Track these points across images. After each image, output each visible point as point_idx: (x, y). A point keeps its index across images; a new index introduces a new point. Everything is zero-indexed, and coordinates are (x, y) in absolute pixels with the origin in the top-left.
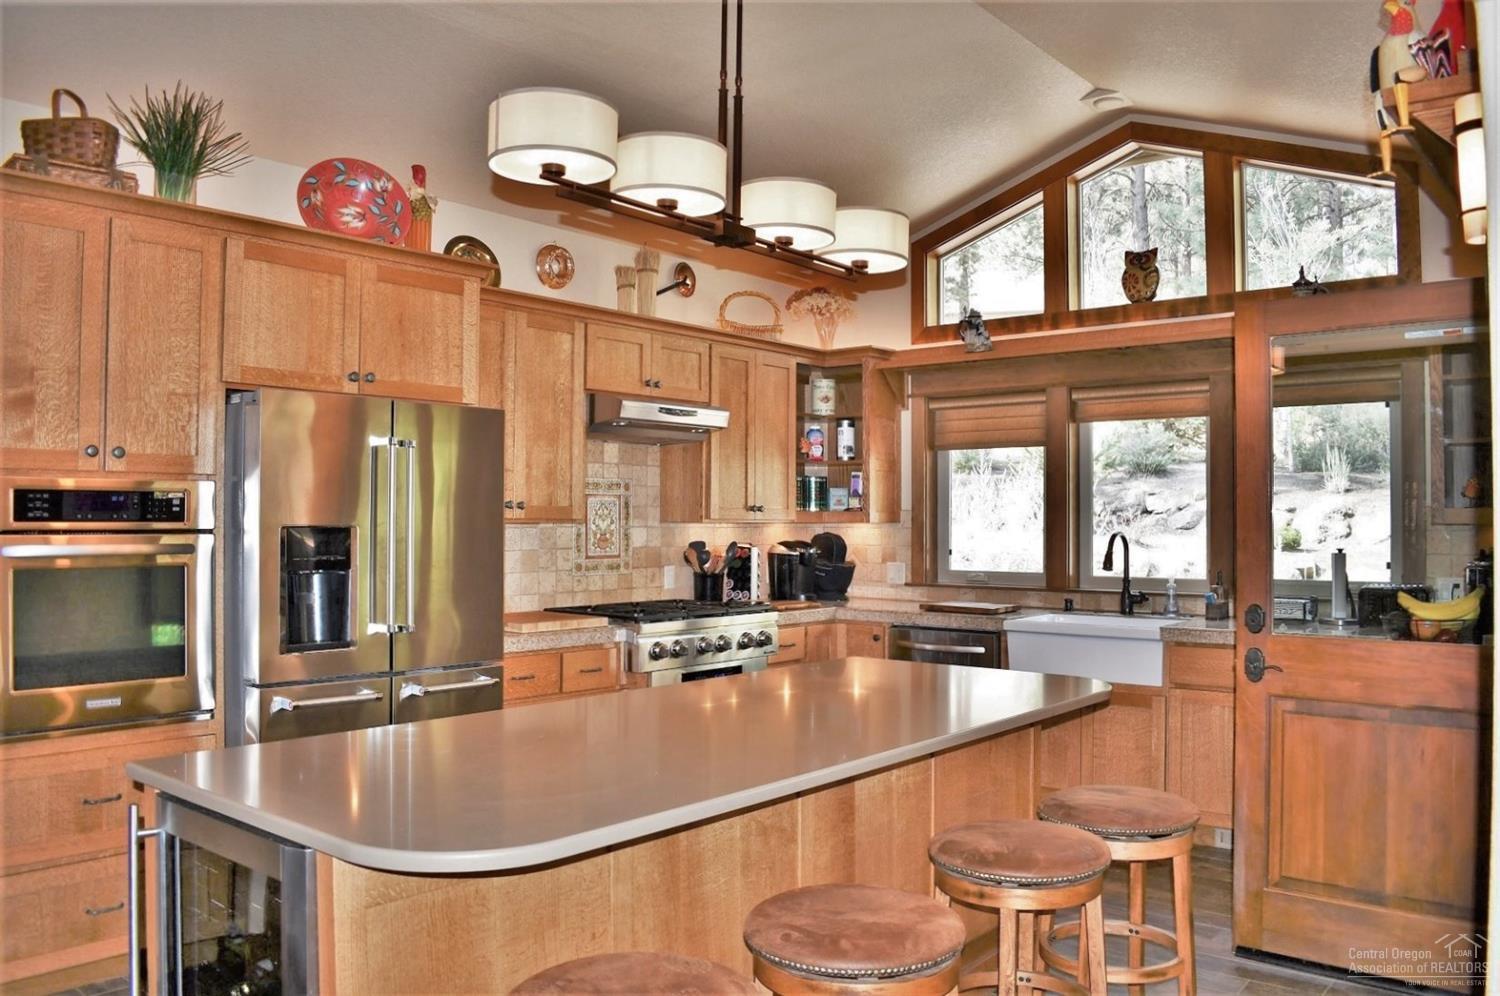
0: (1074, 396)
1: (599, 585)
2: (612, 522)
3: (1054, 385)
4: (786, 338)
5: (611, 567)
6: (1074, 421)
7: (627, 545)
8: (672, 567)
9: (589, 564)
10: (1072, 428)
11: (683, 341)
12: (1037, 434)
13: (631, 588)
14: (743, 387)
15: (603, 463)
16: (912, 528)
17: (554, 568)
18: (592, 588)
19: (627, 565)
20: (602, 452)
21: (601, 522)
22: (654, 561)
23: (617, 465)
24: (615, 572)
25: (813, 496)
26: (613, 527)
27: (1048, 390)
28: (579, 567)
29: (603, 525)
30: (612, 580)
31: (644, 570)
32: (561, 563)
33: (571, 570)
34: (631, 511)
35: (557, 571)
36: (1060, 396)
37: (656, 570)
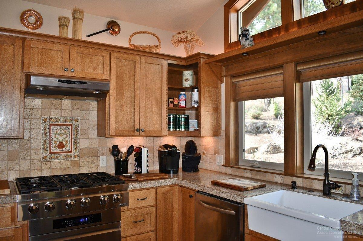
0: (298, 69)
1: (59, 166)
2: (67, 136)
3: (287, 63)
4: (162, 51)
5: (66, 157)
6: (299, 81)
7: (77, 147)
8: (105, 157)
9: (52, 156)
10: (298, 86)
11: (91, 50)
12: (281, 90)
13: (79, 167)
14: (133, 73)
15: (61, 109)
16: (225, 139)
17: (29, 158)
18: (54, 167)
19: (76, 156)
20: (60, 105)
21: (59, 137)
22: (95, 154)
23: (70, 110)
24: (69, 159)
25: (183, 124)
26: (67, 139)
27: (284, 65)
28: (45, 158)
29: (61, 138)
30: (66, 163)
31: (88, 158)
32: (33, 156)
33: (41, 159)
34: (79, 131)
35: (31, 159)
36: (290, 68)
37: (95, 158)
